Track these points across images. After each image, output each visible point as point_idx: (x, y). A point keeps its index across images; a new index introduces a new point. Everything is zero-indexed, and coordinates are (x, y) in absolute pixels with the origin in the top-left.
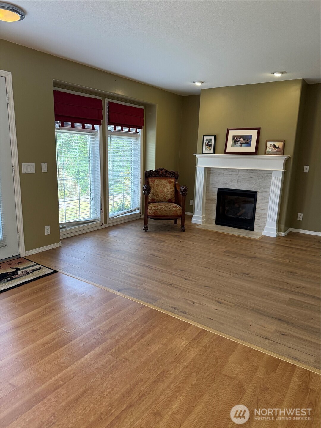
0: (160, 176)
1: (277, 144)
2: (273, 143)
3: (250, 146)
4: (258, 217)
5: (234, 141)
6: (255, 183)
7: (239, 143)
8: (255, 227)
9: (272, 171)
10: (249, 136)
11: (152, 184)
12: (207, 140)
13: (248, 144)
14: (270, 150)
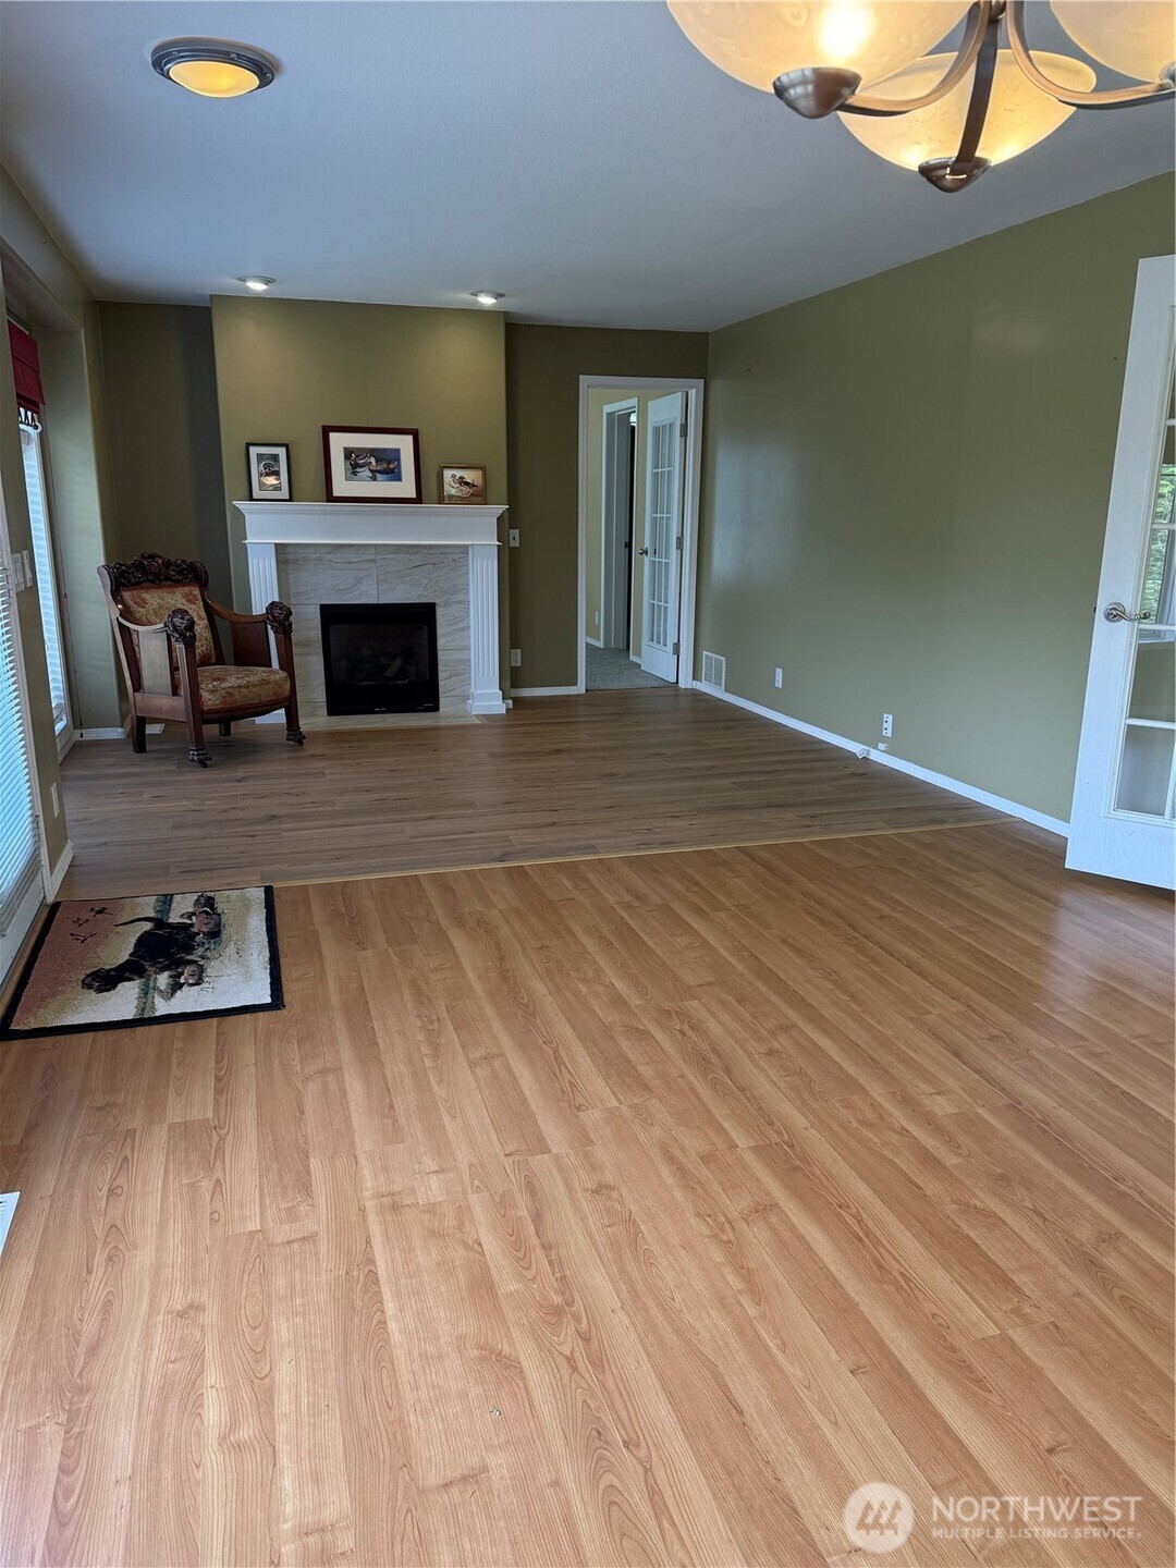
0: (152, 581)
1: (469, 476)
2: (459, 473)
3: (399, 478)
4: (446, 671)
5: (351, 465)
6: (425, 581)
7: (366, 468)
8: (442, 701)
9: (467, 546)
10: (391, 450)
11: (142, 610)
12: (260, 457)
13: (394, 474)
14: (453, 492)
